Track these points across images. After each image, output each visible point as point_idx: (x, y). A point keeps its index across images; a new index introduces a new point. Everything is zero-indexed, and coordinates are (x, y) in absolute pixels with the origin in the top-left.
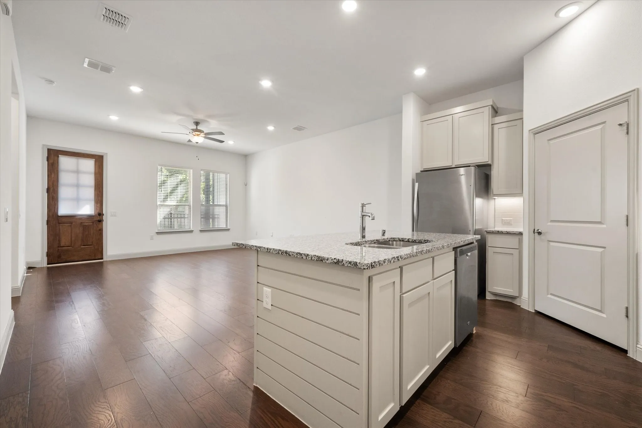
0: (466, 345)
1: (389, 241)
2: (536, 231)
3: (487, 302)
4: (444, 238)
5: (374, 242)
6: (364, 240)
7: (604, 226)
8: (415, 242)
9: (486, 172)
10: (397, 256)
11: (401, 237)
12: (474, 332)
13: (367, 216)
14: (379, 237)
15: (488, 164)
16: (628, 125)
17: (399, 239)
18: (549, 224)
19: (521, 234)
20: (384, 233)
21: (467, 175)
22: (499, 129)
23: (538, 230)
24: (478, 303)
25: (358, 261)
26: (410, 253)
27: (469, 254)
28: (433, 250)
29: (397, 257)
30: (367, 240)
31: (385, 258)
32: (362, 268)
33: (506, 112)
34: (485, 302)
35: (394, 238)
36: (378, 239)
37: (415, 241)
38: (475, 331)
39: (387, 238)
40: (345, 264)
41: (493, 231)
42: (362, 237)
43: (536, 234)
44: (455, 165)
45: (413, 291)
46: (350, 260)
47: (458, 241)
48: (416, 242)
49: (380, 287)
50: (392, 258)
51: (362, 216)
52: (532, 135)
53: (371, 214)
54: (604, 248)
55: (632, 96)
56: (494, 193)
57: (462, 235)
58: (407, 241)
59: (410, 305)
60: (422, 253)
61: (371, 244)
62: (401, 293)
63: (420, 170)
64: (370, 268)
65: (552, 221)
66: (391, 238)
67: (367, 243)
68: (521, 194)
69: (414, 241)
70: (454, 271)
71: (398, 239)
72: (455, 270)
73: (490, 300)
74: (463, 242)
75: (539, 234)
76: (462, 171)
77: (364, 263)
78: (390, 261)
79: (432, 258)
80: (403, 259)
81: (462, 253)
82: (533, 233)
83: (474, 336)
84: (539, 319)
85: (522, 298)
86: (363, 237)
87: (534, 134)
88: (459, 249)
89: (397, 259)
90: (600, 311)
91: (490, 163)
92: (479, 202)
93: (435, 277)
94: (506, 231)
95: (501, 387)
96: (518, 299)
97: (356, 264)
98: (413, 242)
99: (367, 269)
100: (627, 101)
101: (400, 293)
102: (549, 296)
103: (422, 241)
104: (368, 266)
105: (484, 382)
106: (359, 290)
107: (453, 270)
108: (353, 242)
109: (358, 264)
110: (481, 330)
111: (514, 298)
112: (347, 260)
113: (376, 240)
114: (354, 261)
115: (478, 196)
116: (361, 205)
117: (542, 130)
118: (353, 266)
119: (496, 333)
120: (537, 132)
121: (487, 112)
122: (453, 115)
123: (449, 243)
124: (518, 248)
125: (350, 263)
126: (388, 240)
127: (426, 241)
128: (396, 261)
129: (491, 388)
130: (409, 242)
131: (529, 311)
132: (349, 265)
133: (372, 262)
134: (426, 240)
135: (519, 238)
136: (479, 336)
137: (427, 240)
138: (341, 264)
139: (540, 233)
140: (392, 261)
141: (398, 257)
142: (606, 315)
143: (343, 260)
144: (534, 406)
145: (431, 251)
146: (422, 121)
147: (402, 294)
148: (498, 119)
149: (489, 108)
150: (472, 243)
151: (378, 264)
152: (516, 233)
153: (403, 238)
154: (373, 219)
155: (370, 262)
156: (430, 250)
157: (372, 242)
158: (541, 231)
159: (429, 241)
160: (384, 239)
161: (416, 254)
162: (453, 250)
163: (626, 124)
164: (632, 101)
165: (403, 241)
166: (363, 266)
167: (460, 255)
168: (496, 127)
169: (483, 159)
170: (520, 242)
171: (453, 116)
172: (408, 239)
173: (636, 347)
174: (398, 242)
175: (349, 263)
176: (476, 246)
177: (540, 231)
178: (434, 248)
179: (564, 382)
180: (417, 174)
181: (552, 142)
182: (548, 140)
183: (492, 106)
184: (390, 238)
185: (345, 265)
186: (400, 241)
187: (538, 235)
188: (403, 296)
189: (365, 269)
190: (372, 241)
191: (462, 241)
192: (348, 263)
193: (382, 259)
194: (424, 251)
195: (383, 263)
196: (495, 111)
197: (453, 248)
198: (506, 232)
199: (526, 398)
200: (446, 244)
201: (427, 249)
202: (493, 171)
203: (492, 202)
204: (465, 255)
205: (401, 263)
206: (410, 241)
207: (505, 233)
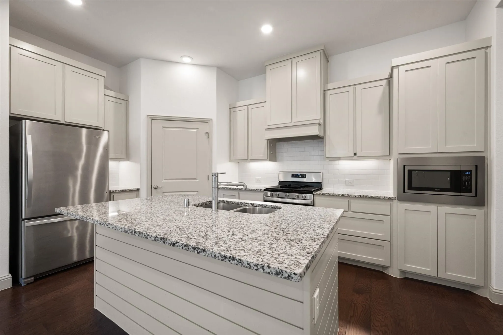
7: (197, 181)
16: (208, 134)
19: (138, 190)
22: (108, 101)
43: (153, 189)
44: (65, 122)
55: (210, 121)
63: (9, 115)
65: (166, 179)
82: (150, 188)
87: (151, 119)
91: (103, 128)
117: (158, 118)
120: (154, 119)
121: (102, 81)
135: (137, 193)
146: (11, 45)
148: (108, 92)
149: (103, 78)
158: (157, 187)
164: (210, 123)
169: (98, 124)
182: (163, 127)
198: (129, 190)
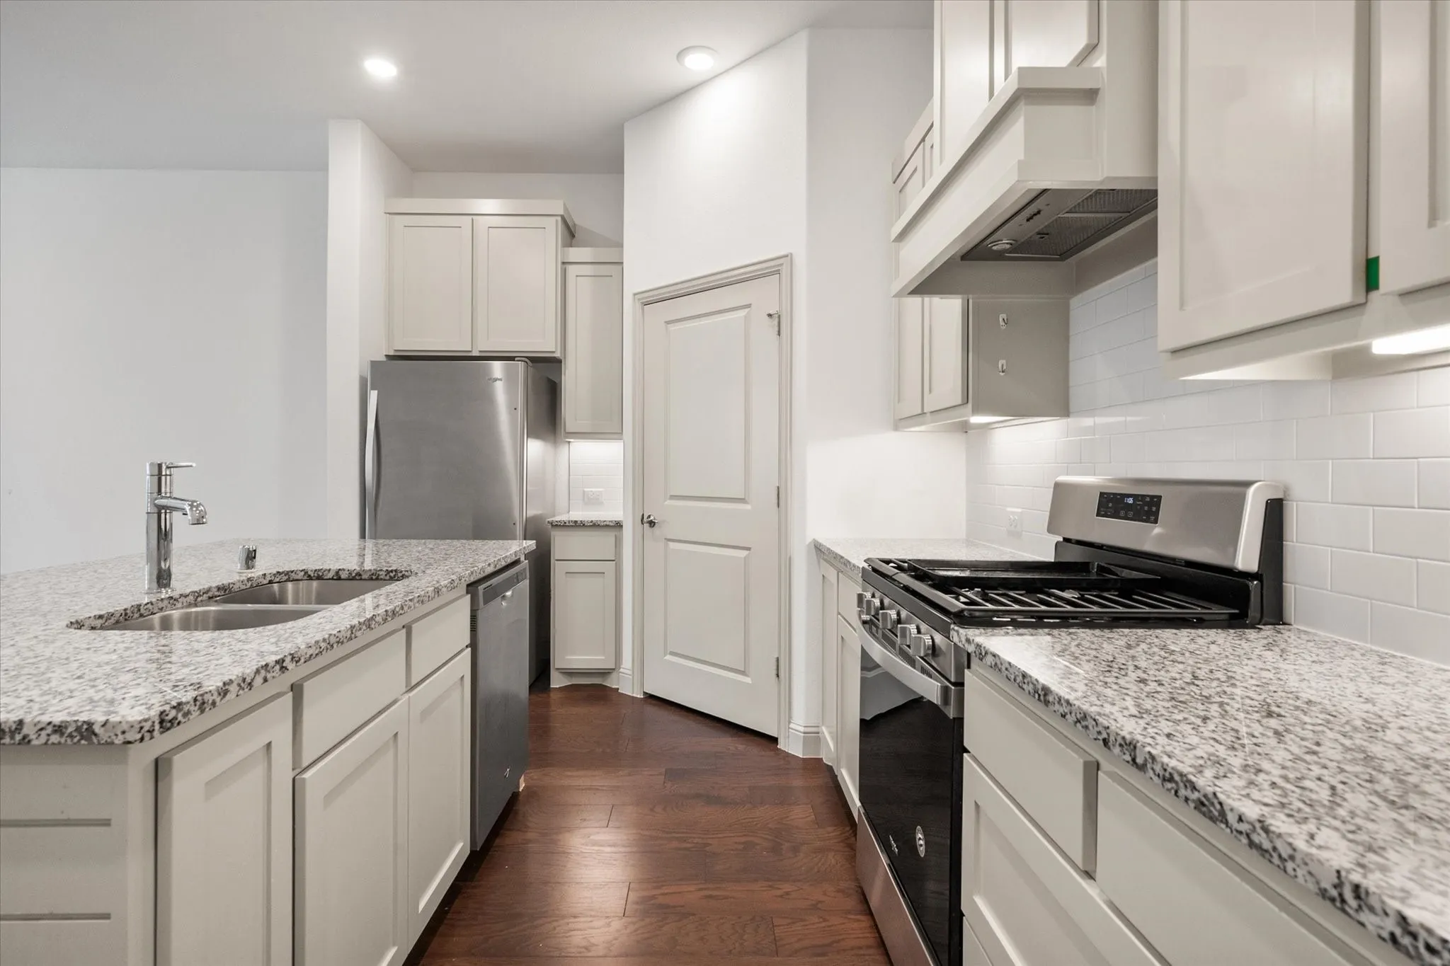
0: (502, 831)
1: (271, 582)
2: (645, 520)
3: (553, 696)
4: (447, 557)
5: (210, 594)
6: (165, 594)
7: (748, 507)
8: (357, 578)
9: (551, 378)
10: (278, 657)
11: (312, 565)
12: (522, 786)
13: (176, 509)
14: (231, 572)
15: (555, 357)
16: (779, 317)
17: (306, 573)
18: (668, 502)
19: (618, 525)
20: (250, 557)
21: (510, 378)
22: (577, 276)
23: (649, 516)
24: (531, 703)
25: (98, 717)
26: (327, 636)
27: (509, 593)
28: (406, 608)
29: (277, 662)
30: (176, 594)
31: (226, 679)
32: (117, 742)
33: (591, 241)
34: (549, 696)
35: (287, 573)
36: (225, 582)
37: (360, 575)
38: (524, 785)
39: (261, 573)
40: (33, 737)
41: (565, 523)
42: (155, 585)
43: (646, 525)
44: (480, 351)
45: (343, 747)
46: (58, 718)
47: (480, 567)
48: (361, 579)
49: (207, 784)
50: (258, 672)
51: (156, 510)
52: (638, 305)
53: (192, 506)
54: (748, 549)
55: (784, 265)
56: (570, 428)
57: (491, 543)
58: (332, 579)
59: (329, 798)
60: (373, 626)
61: (196, 605)
62: (298, 771)
63: (385, 354)
64: (156, 733)
65: (673, 497)
66: (278, 572)
67: (179, 605)
68: (617, 434)
69: (356, 574)
70: (469, 649)
71: (303, 573)
72: (473, 645)
73: (559, 688)
74: (492, 565)
75: (650, 526)
76: (497, 368)
77: (127, 722)
78: (250, 684)
79: (404, 630)
80: (302, 660)
81: (493, 594)
82: (640, 523)
83: (521, 798)
84: (652, 711)
85: (621, 670)
86: (163, 578)
87: (642, 303)
88: (481, 588)
89: (278, 667)
90: (743, 673)
91: (557, 355)
92: (535, 448)
93: (414, 682)
94: (592, 522)
95: (575, 917)
96: (614, 675)
97: (87, 731)
98: (353, 579)
99: (142, 739)
100: (778, 272)
101: (293, 769)
102: (668, 657)
103: (381, 573)
104: (146, 729)
105: (540, 922)
106: (106, 823)
107: (467, 647)
108: (111, 610)
109: (97, 728)
110: (535, 774)
111: (605, 673)
112: (45, 719)
113: (219, 589)
114: (76, 721)
115: (533, 433)
116: (151, 470)
117: (655, 298)
118: (76, 740)
119: (569, 773)
120: (650, 300)
121: (553, 229)
122: (474, 217)
123: (454, 577)
124: (613, 559)
125: (59, 729)
126: (266, 582)
127: (392, 575)
128: (273, 677)
129: (555, 928)
130: (339, 579)
131: (633, 697)
132: (55, 738)
133: (167, 708)
134: (392, 571)
135: (616, 536)
136: (531, 792)
137: (396, 571)
138: (12, 738)
139: (652, 524)
140: (259, 680)
141: (283, 661)
142: (752, 680)
143: (20, 723)
144: (639, 932)
145: (401, 612)
146: (389, 213)
147: (299, 769)
148: (575, 253)
149: (557, 221)
150: (516, 562)
151: (192, 708)
152: (611, 524)
153: (319, 570)
154: (199, 521)
155: (154, 713)
156: (397, 609)
157: (200, 596)
158: (655, 519)
159: (401, 572)
160: (249, 580)
161: (349, 632)
162: (467, 593)
163: (777, 316)
164: (785, 271)
165: (319, 578)
166: (124, 732)
167: (486, 602)
168: (572, 270)
169: (546, 345)
170: (618, 543)
171: (473, 220)
172: (337, 572)
173: (789, 728)
174: (301, 582)
175: (55, 732)
176: (525, 569)
177: (652, 518)
178: (411, 600)
179: (688, 845)
180: (374, 364)
181: (672, 328)
182: (666, 322)
183: (563, 217)
184: (274, 571)
185: (35, 742)
186: (310, 578)
187: (648, 528)
188: (304, 779)
189: (129, 742)
190: (197, 594)
191: (489, 565)
192: (49, 729)
193: (212, 684)
194: (378, 619)
195: (218, 700)
196: (571, 234)
197: (468, 586)
198: (591, 524)
199: (624, 920)
200: (446, 582)
201: (388, 608)
202: (565, 374)
203: (564, 449)
204: (499, 598)
205: (295, 674)
206: (343, 577)
207: (590, 526)
